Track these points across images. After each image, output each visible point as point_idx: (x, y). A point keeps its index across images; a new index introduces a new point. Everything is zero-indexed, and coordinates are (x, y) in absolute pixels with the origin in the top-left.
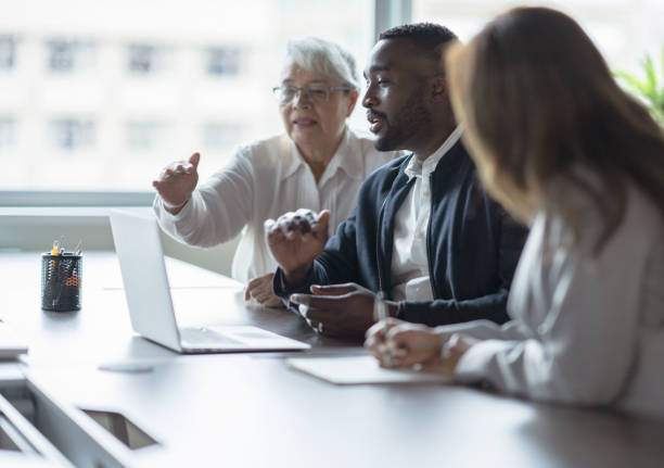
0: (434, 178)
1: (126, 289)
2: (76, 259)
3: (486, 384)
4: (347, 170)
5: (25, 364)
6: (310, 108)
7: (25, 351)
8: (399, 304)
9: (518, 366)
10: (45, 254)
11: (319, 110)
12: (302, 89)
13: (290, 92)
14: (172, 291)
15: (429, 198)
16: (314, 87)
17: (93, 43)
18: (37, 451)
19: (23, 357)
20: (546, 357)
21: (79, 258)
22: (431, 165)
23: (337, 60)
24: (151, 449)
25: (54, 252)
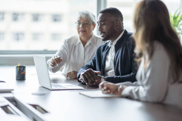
0: (116, 46)
1: (37, 74)
2: (24, 67)
3: (129, 97)
4: (92, 44)
5: (13, 93)
6: (84, 27)
7: (13, 90)
8: (106, 77)
9: (137, 93)
10: (16, 66)
11: (87, 28)
12: (82, 23)
13: (79, 24)
14: (50, 75)
15: (114, 51)
16: (86, 22)
17: (23, 14)
18: (18, 114)
19: (12, 91)
20: (145, 90)
21: (25, 67)
22: (115, 43)
23: (91, 16)
24: (46, 114)
25: (19, 65)
